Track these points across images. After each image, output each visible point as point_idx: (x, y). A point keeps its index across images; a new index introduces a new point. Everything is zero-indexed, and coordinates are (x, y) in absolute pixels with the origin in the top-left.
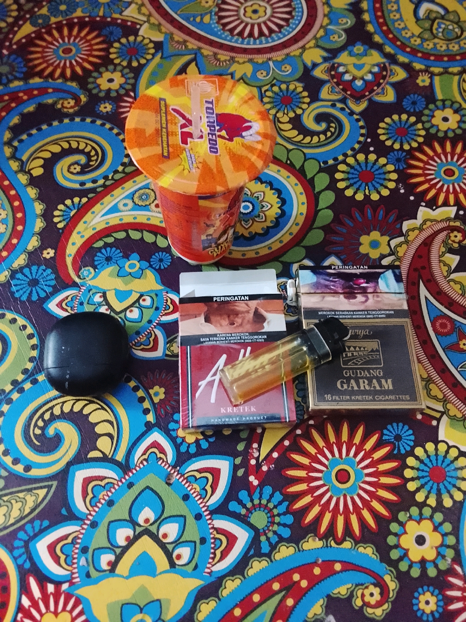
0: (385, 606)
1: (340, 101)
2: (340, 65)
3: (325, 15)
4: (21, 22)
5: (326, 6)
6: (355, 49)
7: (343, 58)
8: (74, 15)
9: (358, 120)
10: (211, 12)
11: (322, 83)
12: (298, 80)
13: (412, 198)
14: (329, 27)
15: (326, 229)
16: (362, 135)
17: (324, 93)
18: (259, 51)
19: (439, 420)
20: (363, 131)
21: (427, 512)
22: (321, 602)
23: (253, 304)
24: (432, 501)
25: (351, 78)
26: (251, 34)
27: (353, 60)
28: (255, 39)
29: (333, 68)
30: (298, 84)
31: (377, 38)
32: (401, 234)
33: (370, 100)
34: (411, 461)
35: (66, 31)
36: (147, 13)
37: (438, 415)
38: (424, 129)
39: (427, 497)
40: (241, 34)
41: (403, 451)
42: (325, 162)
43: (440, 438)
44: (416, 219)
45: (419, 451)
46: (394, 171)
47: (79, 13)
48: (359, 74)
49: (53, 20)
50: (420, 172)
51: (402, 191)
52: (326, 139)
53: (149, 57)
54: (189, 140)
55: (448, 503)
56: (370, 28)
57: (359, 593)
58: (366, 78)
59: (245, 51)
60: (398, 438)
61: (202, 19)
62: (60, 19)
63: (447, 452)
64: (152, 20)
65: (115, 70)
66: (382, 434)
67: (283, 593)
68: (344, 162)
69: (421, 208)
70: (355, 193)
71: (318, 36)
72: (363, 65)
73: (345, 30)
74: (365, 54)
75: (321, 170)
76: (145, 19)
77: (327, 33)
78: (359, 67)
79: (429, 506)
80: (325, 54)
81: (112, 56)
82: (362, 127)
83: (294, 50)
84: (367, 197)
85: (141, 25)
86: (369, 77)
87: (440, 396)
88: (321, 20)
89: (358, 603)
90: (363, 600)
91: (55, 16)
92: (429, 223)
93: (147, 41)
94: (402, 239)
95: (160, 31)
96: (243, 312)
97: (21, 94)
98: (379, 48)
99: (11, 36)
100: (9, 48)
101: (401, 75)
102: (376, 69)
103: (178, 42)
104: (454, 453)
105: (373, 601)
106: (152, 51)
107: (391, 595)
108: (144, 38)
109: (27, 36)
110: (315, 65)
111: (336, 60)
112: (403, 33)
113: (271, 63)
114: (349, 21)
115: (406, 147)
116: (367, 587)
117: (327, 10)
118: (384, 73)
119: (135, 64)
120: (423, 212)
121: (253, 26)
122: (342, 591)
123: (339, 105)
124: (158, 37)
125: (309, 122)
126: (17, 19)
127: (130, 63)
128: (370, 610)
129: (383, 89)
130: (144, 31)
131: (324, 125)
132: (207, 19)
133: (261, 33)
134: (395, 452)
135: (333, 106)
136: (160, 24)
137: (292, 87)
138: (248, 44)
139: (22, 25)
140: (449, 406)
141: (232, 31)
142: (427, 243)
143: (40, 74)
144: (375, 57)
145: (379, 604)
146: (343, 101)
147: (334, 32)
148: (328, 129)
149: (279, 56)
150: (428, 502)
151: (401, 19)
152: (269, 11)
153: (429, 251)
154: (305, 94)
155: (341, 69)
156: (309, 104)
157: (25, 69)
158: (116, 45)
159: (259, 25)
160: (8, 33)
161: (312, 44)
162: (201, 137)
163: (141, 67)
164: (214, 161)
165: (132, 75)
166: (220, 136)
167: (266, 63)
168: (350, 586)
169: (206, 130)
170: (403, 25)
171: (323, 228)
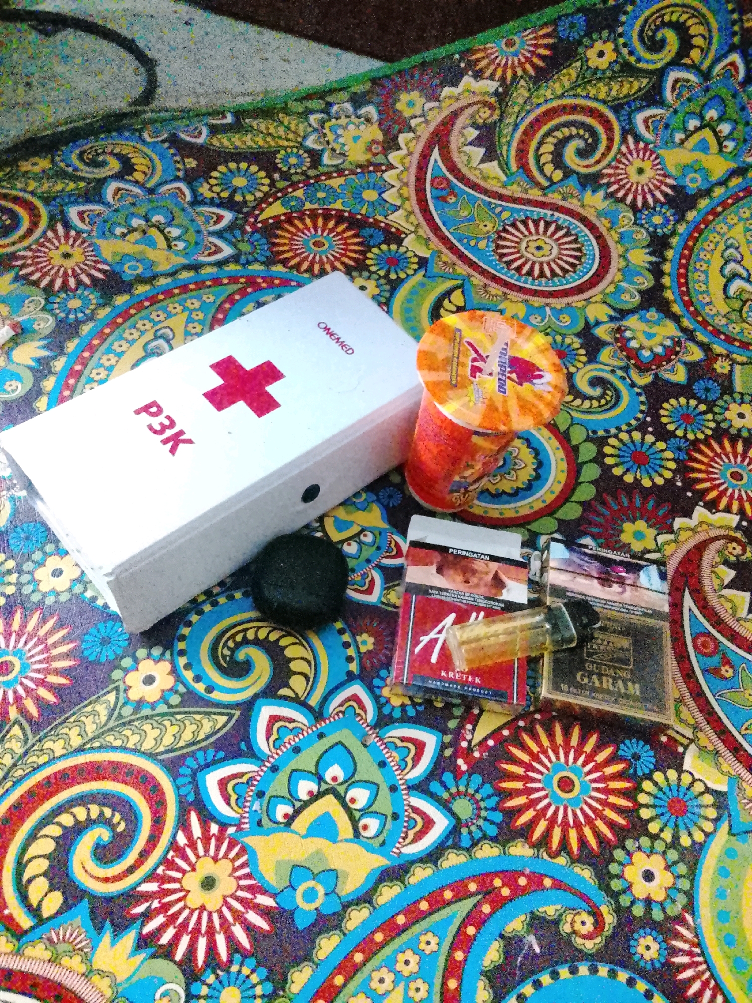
0: (598, 940)
1: (621, 368)
2: (627, 329)
3: (619, 270)
4: (271, 200)
5: (621, 260)
6: (648, 315)
7: (632, 322)
8: (332, 206)
9: (639, 394)
10: (488, 238)
11: (605, 344)
12: (578, 335)
13: (689, 494)
14: (623, 284)
15: (586, 505)
16: (642, 412)
17: (605, 355)
18: (535, 293)
19: (686, 747)
20: (643, 408)
21: (659, 846)
22: (523, 917)
23: (494, 566)
24: (667, 836)
25: (637, 346)
26: (530, 273)
27: (643, 326)
28: (534, 279)
29: (619, 330)
30: (576, 339)
31: (676, 308)
32: (672, 532)
33: (656, 375)
34: (647, 785)
35: (320, 222)
36: (416, 223)
37: (686, 742)
38: (714, 420)
39: (662, 830)
40: (519, 269)
41: (640, 773)
42: (595, 432)
43: (685, 768)
44: (691, 518)
45: (658, 776)
46: (673, 460)
47: (338, 205)
48: (647, 343)
49: (308, 206)
50: (703, 467)
51: (679, 484)
52: (600, 406)
53: (410, 272)
54: (478, 374)
55: (685, 841)
56: (668, 294)
57: (569, 918)
58: (655, 350)
59: (521, 289)
60: (636, 757)
61: (477, 243)
62: (316, 206)
63: (692, 784)
64: (421, 232)
65: (369, 278)
66: (618, 748)
67: (480, 896)
68: (616, 436)
69: (698, 508)
70: (625, 473)
71: (607, 291)
72: (654, 335)
73: (641, 292)
74: (657, 323)
75: (588, 439)
76: (412, 229)
77: (618, 290)
78: (650, 336)
79: (663, 840)
80: (612, 313)
81: (368, 262)
82: (642, 403)
83: (577, 301)
84: (637, 482)
85: (407, 235)
86: (659, 350)
87: (692, 721)
88: (613, 273)
89: (566, 928)
90: (572, 927)
91: (311, 202)
92: (705, 526)
93: (410, 254)
94: (672, 537)
95: (427, 246)
96: (482, 572)
97: (260, 280)
98: (676, 319)
99: (257, 212)
100: (253, 225)
101: (697, 354)
102: (668, 343)
103: (445, 263)
104: (699, 787)
105: (584, 930)
106: (416, 266)
107: (606, 929)
108: (408, 250)
109: (276, 217)
110: (598, 323)
111: (624, 323)
112: (707, 308)
113: (548, 309)
114: (647, 282)
115: (691, 436)
116: (579, 913)
117: (623, 263)
118: (678, 349)
119: (393, 276)
120: (700, 512)
121: (534, 263)
122: (550, 911)
123: (620, 373)
124: (426, 254)
125: (582, 384)
126: (266, 195)
127: (388, 272)
128: (579, 941)
129: (673, 367)
130: (409, 242)
131: (598, 391)
132: (482, 244)
133: (542, 274)
134: (632, 771)
135: (613, 372)
136: (428, 239)
137: (568, 341)
138: (525, 282)
139: (271, 204)
140: (700, 735)
141: (509, 263)
142: (700, 548)
143: (284, 262)
144: (670, 329)
145: (589, 937)
146: (626, 369)
147: (625, 291)
148: (602, 396)
149: (559, 303)
150: (662, 835)
151: (707, 292)
152: (555, 251)
153: (701, 557)
154: (583, 352)
155: (628, 334)
156: (584, 364)
157: (269, 254)
158: (375, 250)
159: (541, 264)
160: (254, 208)
161: (599, 298)
162: (491, 374)
163: (400, 282)
164: (501, 400)
165: (388, 287)
166: (509, 378)
167: (542, 308)
168: (559, 907)
169: (496, 369)
170: (707, 300)
171: (582, 503)
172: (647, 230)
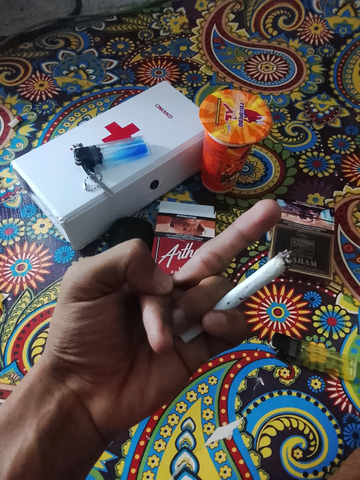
0: (292, 380)
1: (308, 122)
2: (311, 103)
3: (307, 75)
4: (135, 54)
5: (308, 71)
6: (322, 96)
7: (314, 100)
8: (165, 54)
9: (317, 134)
10: (242, 64)
11: (299, 111)
12: (286, 108)
13: (342, 180)
14: (309, 82)
15: (289, 187)
16: (318, 142)
17: (300, 116)
18: (266, 89)
19: (337, 295)
20: (319, 140)
21: (323, 339)
22: (256, 370)
23: (199, 221)
24: (326, 335)
25: (317, 111)
26: (263, 79)
27: (320, 102)
28: (265, 82)
29: (307, 104)
30: (285, 110)
31: (336, 92)
32: (332, 197)
33: (326, 125)
34: (317, 312)
35: (159, 62)
36: (206, 59)
37: (337, 292)
38: (355, 145)
39: (324, 332)
40: (257, 78)
41: (314, 307)
42: (295, 153)
43: (336, 304)
44: (342, 191)
45: (323, 308)
46: (334, 164)
47: (168, 54)
48: (322, 110)
49: (153, 55)
50: (349, 167)
51: (336, 175)
52: (297, 141)
53: (203, 83)
54: (229, 119)
55: (335, 337)
56: (333, 86)
57: (278, 370)
58: (325, 112)
59: (258, 88)
60: (312, 299)
61: (236, 67)
62: (157, 55)
63: (339, 311)
64: (208, 64)
65: (183, 87)
66: (304, 296)
67: (236, 361)
68: (305, 154)
69: (346, 186)
70: (309, 172)
71: (301, 86)
72: (325, 105)
73: (318, 85)
74: (327, 99)
75: (291, 156)
76: (204, 62)
77: (307, 85)
78: (322, 106)
79: (324, 336)
80: (304, 96)
81: (183, 79)
82: (319, 138)
83: (286, 92)
84: (316, 175)
85: (202, 66)
86: (327, 112)
87: (341, 283)
88: (305, 77)
89: (277, 375)
90: (279, 374)
91: (155, 53)
92: (349, 195)
93: (203, 74)
94: (332, 200)
95: (211, 70)
96: (192, 225)
97: (131, 91)
98: (336, 97)
99: (129, 60)
100: (127, 66)
101: (346, 113)
102: (332, 109)
103: (221, 77)
104: (343, 312)
105: (285, 376)
106: (206, 80)
107: (296, 375)
108: (202, 72)
109: (138, 62)
110: (297, 101)
111: (310, 100)
112: (352, 91)
113: (272, 97)
114: (321, 81)
115: (343, 153)
116: (283, 369)
117: (309, 72)
118: (337, 111)
119: (195, 85)
120: (347, 188)
121: (264, 75)
122: (269, 367)
123: (307, 124)
124: (210, 73)
125: (288, 131)
126: (133, 51)
127: (192, 84)
128: (283, 380)
129: (335, 120)
130: (203, 69)
131: (296, 134)
132: (239, 68)
133: (269, 80)
134: (310, 306)
135: (304, 124)
136: (212, 67)
137: (282, 111)
138: (260, 84)
139: (136, 55)
140: (344, 289)
141: (252, 76)
142: (347, 205)
143: (142, 82)
144: (333, 102)
145: (287, 379)
146: (310, 122)
147: (310, 85)
148: (298, 136)
149: (277, 93)
150: (324, 334)
151: (352, 83)
152: (275, 69)
153: (347, 209)
154: (289, 115)
155: (312, 106)
156: (290, 121)
157: (135, 79)
158: (186, 74)
160: (128, 58)
161: (297, 89)
162: (235, 119)
163: (198, 88)
164: (240, 130)
165: (192, 91)
166: (245, 120)
167: (269, 96)
168: (273, 366)
169: (238, 116)
170: (352, 87)
171: (287, 186)
172: (321, 56)
